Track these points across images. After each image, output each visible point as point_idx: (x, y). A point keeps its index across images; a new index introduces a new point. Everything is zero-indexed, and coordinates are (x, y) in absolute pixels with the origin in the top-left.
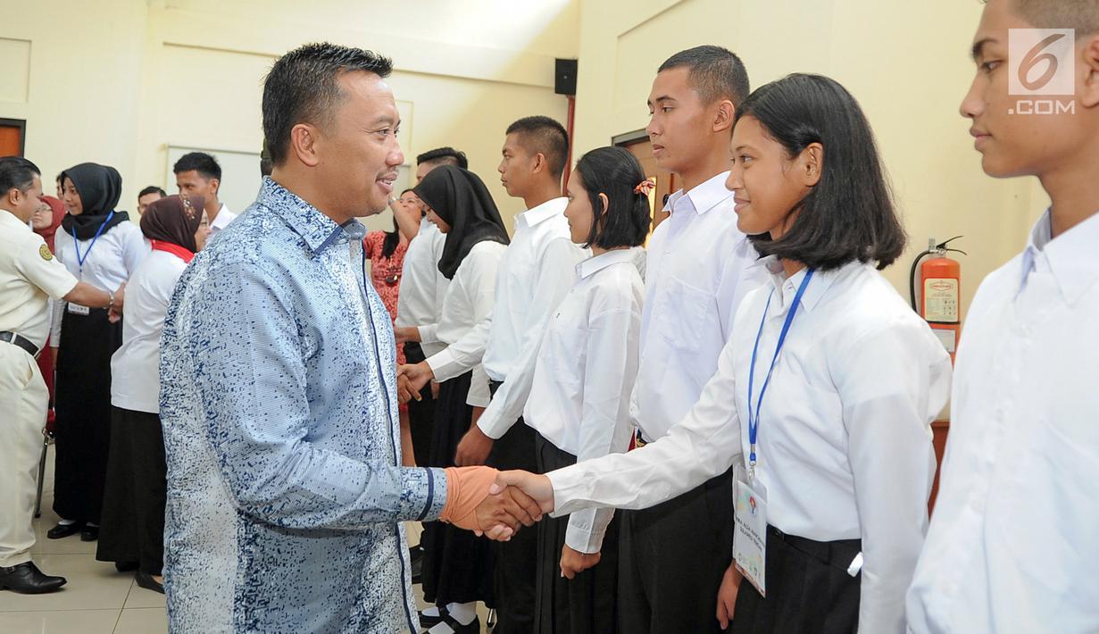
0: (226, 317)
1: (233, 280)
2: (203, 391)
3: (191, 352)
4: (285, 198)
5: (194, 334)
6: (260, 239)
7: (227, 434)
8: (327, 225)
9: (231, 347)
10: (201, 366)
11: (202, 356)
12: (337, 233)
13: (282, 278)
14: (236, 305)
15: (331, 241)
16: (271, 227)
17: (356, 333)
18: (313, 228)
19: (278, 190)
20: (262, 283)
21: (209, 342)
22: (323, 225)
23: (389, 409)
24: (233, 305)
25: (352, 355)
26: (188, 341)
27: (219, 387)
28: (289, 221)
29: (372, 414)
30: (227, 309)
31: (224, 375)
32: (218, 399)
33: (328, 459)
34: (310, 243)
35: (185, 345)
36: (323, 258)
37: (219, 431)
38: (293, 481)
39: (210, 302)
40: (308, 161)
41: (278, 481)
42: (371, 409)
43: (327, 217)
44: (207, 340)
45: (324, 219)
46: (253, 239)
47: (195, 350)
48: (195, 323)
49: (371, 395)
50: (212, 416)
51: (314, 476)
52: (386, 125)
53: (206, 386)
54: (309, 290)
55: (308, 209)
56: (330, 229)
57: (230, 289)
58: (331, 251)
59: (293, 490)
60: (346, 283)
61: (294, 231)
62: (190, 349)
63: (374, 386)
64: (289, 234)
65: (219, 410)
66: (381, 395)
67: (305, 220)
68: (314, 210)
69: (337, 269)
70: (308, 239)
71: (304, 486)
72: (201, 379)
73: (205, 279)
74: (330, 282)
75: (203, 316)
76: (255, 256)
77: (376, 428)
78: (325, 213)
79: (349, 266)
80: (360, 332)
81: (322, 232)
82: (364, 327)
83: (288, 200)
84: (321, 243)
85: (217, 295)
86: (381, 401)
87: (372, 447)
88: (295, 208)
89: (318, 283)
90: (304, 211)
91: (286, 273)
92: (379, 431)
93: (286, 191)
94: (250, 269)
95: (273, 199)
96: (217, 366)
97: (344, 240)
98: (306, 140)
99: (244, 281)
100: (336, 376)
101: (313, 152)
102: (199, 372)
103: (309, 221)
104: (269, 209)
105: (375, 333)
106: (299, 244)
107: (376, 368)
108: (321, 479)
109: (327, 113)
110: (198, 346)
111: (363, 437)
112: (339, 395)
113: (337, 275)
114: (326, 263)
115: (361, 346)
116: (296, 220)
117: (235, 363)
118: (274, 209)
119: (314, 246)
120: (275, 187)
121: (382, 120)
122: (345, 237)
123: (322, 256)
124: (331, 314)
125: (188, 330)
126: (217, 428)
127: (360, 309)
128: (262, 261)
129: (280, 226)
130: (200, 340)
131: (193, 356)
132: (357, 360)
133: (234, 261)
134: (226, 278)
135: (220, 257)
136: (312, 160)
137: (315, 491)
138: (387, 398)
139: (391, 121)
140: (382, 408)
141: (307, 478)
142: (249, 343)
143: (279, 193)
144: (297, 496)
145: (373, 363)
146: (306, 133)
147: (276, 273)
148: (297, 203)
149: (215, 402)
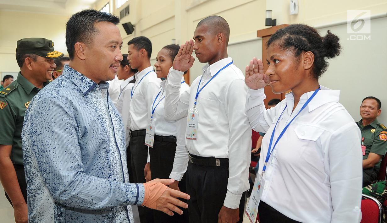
0: (43, 121)
1: (46, 105)
2: (35, 152)
3: (30, 136)
4: (72, 72)
5: (31, 129)
6: (59, 88)
7: (46, 170)
8: (90, 83)
9: (46, 133)
10: (34, 142)
11: (34, 138)
12: (94, 85)
13: (69, 103)
14: (48, 116)
15: (92, 89)
16: (66, 84)
17: (103, 126)
18: (84, 84)
19: (70, 69)
20: (59, 106)
21: (37, 132)
22: (88, 83)
23: (120, 158)
24: (47, 116)
25: (101, 135)
26: (29, 132)
27: (41, 150)
28: (74, 82)
29: (112, 160)
30: (44, 118)
31: (43, 145)
32: (41, 156)
33: (92, 182)
34: (82, 90)
35: (28, 133)
36: (89, 96)
37: (43, 169)
38: (74, 193)
39: (37, 115)
40: (82, 58)
41: (67, 192)
42: (111, 158)
43: (90, 79)
44: (36, 131)
45: (88, 80)
46: (56, 88)
47: (32, 135)
48: (32, 124)
49: (111, 152)
50: (39, 163)
51: (83, 191)
52: (115, 44)
53: (36, 150)
54: (81, 109)
55: (82, 76)
56: (91, 84)
57: (45, 109)
58: (93, 93)
59: (74, 197)
60: (99, 106)
61: (76, 85)
62: (30, 135)
63: (113, 148)
64: (73, 86)
65: (42, 160)
66: (117, 152)
67: (80, 81)
68: (85, 77)
69: (96, 101)
70: (82, 89)
71: (78, 195)
72: (34, 148)
73: (36, 106)
74: (91, 105)
75: (34, 121)
76: (56, 95)
77: (114, 166)
78: (89, 78)
79: (102, 100)
80: (105, 126)
81: (88, 86)
82: (107, 124)
83: (74, 73)
84: (87, 90)
85: (40, 112)
86: (116, 154)
87: (112, 174)
88: (77, 76)
89: (85, 106)
90: (80, 77)
91: (70, 102)
92: (115, 167)
93: (73, 70)
94: (54, 100)
95: (67, 73)
96: (40, 141)
97: (98, 89)
98: (81, 49)
99: (51, 105)
100: (94, 144)
101: (84, 54)
102: (33, 145)
103: (82, 81)
104: (66, 77)
105: (113, 127)
106: (78, 91)
107: (114, 141)
108: (86, 192)
109: (90, 39)
110: (33, 134)
111: (108, 170)
112: (97, 152)
113: (95, 103)
114: (90, 98)
115: (105, 132)
116: (77, 81)
117: (48, 140)
118: (67, 77)
119: (84, 91)
120: (68, 68)
121: (113, 42)
122: (98, 87)
123: (88, 95)
124: (91, 118)
125: (29, 127)
126: (41, 168)
127: (106, 117)
128: (59, 97)
129: (70, 84)
130: (33, 131)
131: (31, 138)
132: (103, 138)
133: (47, 97)
134: (43, 104)
135: (41, 96)
136: (83, 57)
137: (83, 197)
138: (120, 153)
139: (117, 43)
140: (117, 157)
141: (80, 192)
142: (53, 131)
143: (70, 71)
144: (76, 200)
145: (112, 139)
146: (81, 46)
147: (66, 101)
148: (77, 74)
149: (40, 157)
